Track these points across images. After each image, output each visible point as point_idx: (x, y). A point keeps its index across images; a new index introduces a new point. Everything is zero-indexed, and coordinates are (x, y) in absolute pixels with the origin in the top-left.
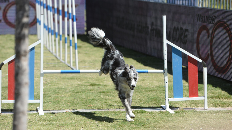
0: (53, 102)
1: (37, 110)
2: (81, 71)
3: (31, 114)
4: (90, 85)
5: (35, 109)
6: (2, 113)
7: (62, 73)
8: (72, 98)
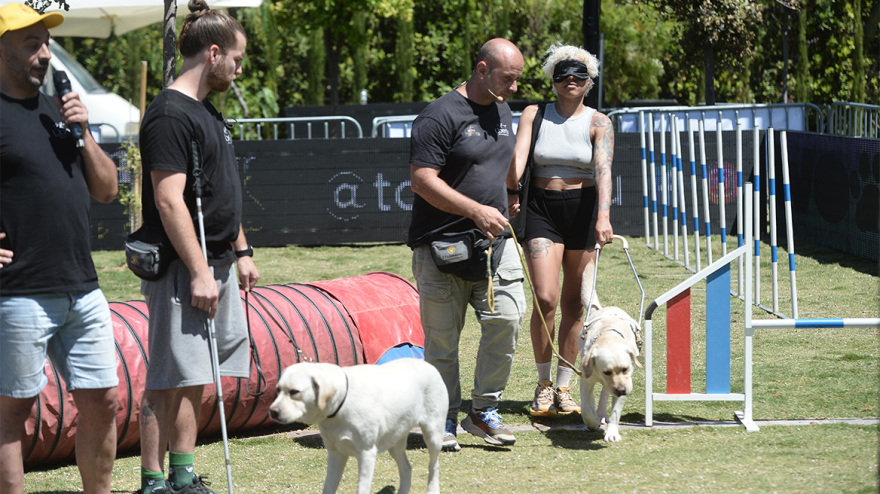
0: (771, 400)
1: (737, 420)
2: (846, 321)
3: (728, 428)
4: (843, 359)
5: (730, 417)
6: (654, 424)
7: (798, 326)
8: (814, 390)
